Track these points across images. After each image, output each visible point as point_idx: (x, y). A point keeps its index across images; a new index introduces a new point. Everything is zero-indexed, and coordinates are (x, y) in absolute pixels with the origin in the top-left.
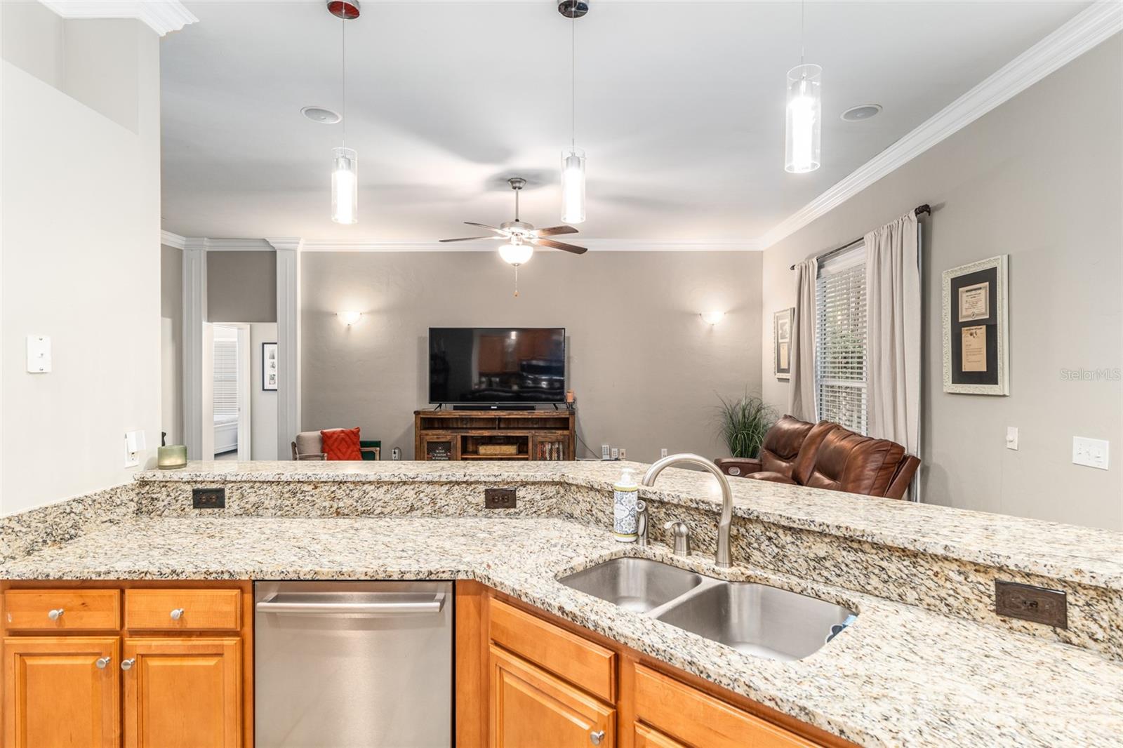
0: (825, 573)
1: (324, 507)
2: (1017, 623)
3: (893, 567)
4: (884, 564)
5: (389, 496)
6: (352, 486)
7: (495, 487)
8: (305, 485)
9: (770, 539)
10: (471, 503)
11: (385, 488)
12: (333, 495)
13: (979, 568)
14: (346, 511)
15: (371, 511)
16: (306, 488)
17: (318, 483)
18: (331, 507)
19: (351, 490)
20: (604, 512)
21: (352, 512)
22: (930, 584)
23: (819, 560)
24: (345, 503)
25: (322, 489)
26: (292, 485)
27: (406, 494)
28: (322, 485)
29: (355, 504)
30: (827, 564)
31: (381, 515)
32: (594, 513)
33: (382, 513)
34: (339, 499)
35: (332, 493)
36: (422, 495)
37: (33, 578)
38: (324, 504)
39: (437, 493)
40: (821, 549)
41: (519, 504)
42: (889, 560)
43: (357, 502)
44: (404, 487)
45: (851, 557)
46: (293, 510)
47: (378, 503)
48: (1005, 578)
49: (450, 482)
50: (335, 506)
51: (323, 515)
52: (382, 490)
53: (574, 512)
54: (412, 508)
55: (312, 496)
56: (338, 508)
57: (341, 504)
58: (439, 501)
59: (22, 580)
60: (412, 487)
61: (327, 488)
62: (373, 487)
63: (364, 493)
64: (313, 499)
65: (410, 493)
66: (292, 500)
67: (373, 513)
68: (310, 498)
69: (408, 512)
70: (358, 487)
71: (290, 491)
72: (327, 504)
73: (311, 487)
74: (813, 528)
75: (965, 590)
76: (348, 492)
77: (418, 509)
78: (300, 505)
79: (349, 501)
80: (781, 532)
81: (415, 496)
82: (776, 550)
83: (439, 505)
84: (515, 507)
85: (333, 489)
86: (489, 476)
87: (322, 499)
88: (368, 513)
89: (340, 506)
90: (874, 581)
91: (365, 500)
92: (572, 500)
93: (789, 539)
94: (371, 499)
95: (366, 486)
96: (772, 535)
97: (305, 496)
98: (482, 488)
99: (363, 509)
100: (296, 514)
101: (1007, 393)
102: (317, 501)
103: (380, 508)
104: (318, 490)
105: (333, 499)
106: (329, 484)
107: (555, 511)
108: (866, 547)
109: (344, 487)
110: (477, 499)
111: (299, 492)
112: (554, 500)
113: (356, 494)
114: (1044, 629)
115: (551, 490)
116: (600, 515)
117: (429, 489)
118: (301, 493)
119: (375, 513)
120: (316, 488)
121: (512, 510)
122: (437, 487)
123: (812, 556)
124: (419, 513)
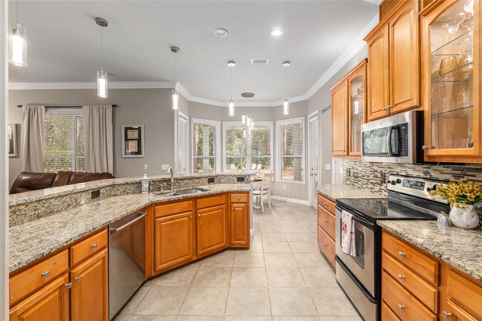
0: (187, 186)
1: (31, 215)
2: (210, 184)
3: (197, 181)
4: (196, 181)
5: (60, 202)
6: (44, 201)
7: (94, 191)
8: (21, 206)
9: (178, 183)
10: (88, 198)
11: (59, 199)
12: (35, 208)
13: (206, 177)
14: (42, 214)
15: (53, 211)
16: (21, 207)
17: (28, 203)
18: (35, 214)
19: (44, 204)
20: (130, 190)
21: (45, 214)
22: (201, 182)
23: (186, 184)
24: (41, 210)
25: (30, 206)
26: (13, 208)
27: (67, 200)
28: (30, 204)
29: (46, 209)
30: (188, 184)
31: (57, 212)
32: (126, 191)
33: (58, 211)
34: (38, 209)
35: (35, 207)
36: (72, 199)
37: (35, 260)
38: (31, 214)
39: (77, 197)
40: (187, 182)
41: (101, 195)
42: (196, 180)
43: (47, 208)
44: (66, 197)
45: (191, 181)
46: (14, 222)
47: (56, 207)
48: (209, 178)
49: (81, 192)
50: (37, 213)
51: (31, 219)
52: (57, 200)
53: (117, 194)
54: (69, 205)
55: (25, 211)
56: (38, 214)
57: (40, 212)
58: (78, 200)
59: (29, 264)
60: (69, 196)
61: (33, 205)
62: (54, 200)
63: (50, 203)
64: (25, 212)
65: (68, 199)
66: (13, 216)
67: (54, 212)
68: (24, 213)
69: (67, 207)
70: (47, 201)
71: (12, 211)
72: (32, 213)
73: (24, 207)
74: (187, 178)
75: (205, 181)
76: (43, 204)
77: (71, 205)
78: (18, 218)
79: (43, 209)
80: (180, 180)
81: (70, 200)
82: (179, 184)
83: (78, 201)
84: (99, 196)
85: (36, 205)
86: (95, 186)
87: (30, 211)
88: (52, 213)
89: (39, 212)
90: (195, 184)
91: (50, 206)
92: (116, 190)
93: (181, 181)
94: (53, 206)
95: (51, 200)
96: (178, 182)
97: (21, 212)
98: (91, 192)
99: (50, 211)
100: (16, 223)
101: (144, 157)
102: (27, 213)
103: (57, 209)
104: (28, 207)
105: (35, 210)
106: (34, 203)
107: (109, 195)
108: (193, 179)
109: (41, 203)
110: (89, 196)
111: (17, 211)
112: (108, 192)
113: (46, 205)
114: (212, 183)
115: (108, 188)
116: (129, 191)
117: (74, 196)
118: (19, 211)
119: (55, 211)
120: (27, 206)
121: (99, 198)
122: (77, 194)
123: (185, 183)
124: (71, 207)
